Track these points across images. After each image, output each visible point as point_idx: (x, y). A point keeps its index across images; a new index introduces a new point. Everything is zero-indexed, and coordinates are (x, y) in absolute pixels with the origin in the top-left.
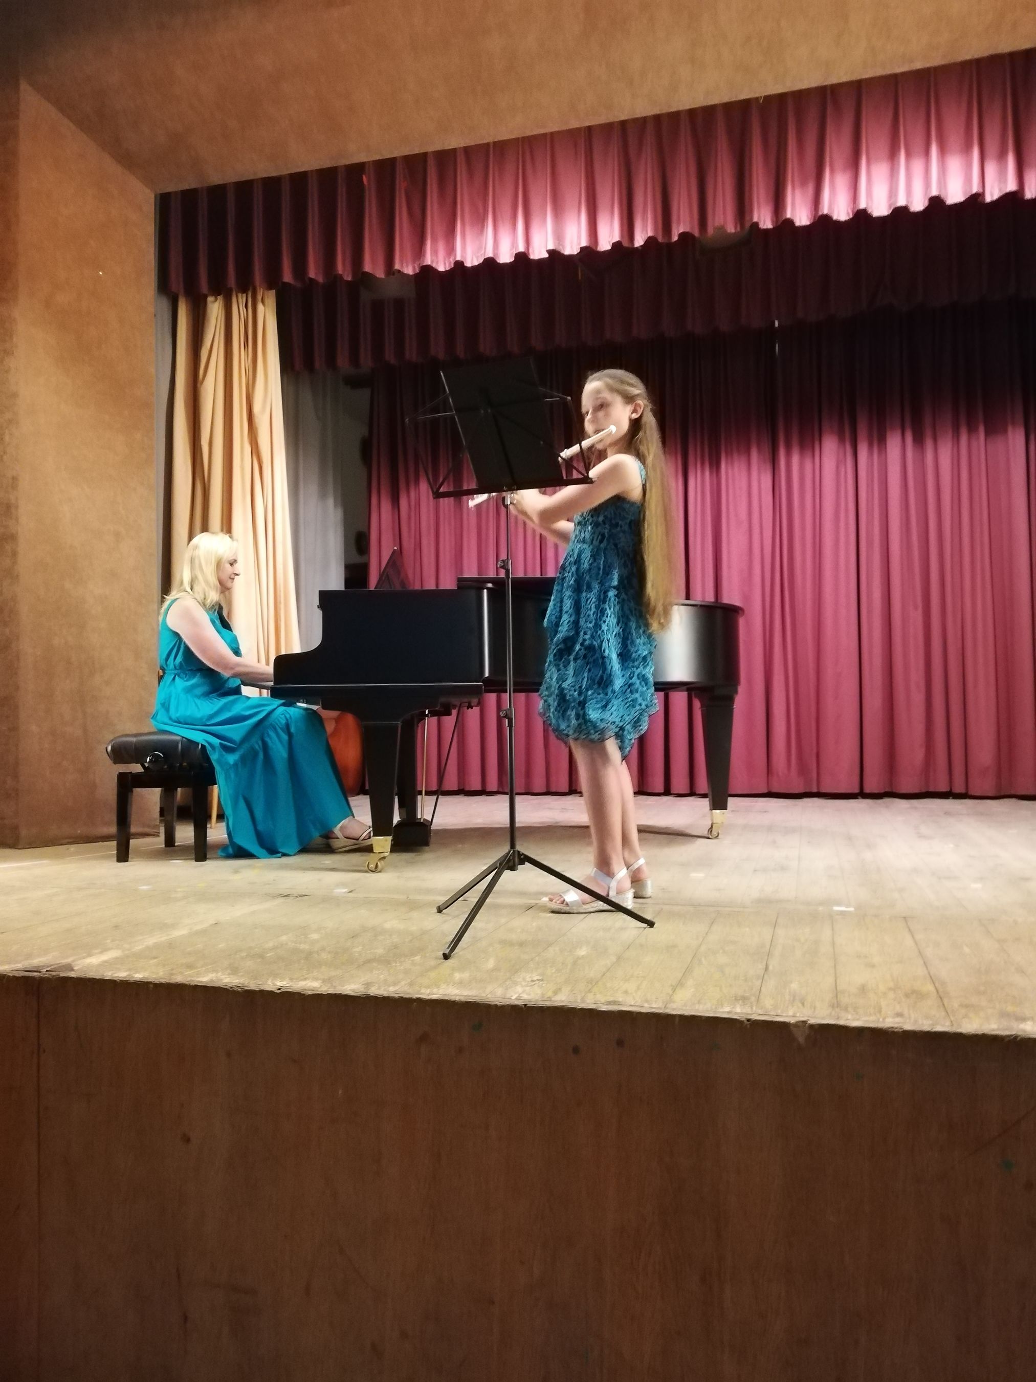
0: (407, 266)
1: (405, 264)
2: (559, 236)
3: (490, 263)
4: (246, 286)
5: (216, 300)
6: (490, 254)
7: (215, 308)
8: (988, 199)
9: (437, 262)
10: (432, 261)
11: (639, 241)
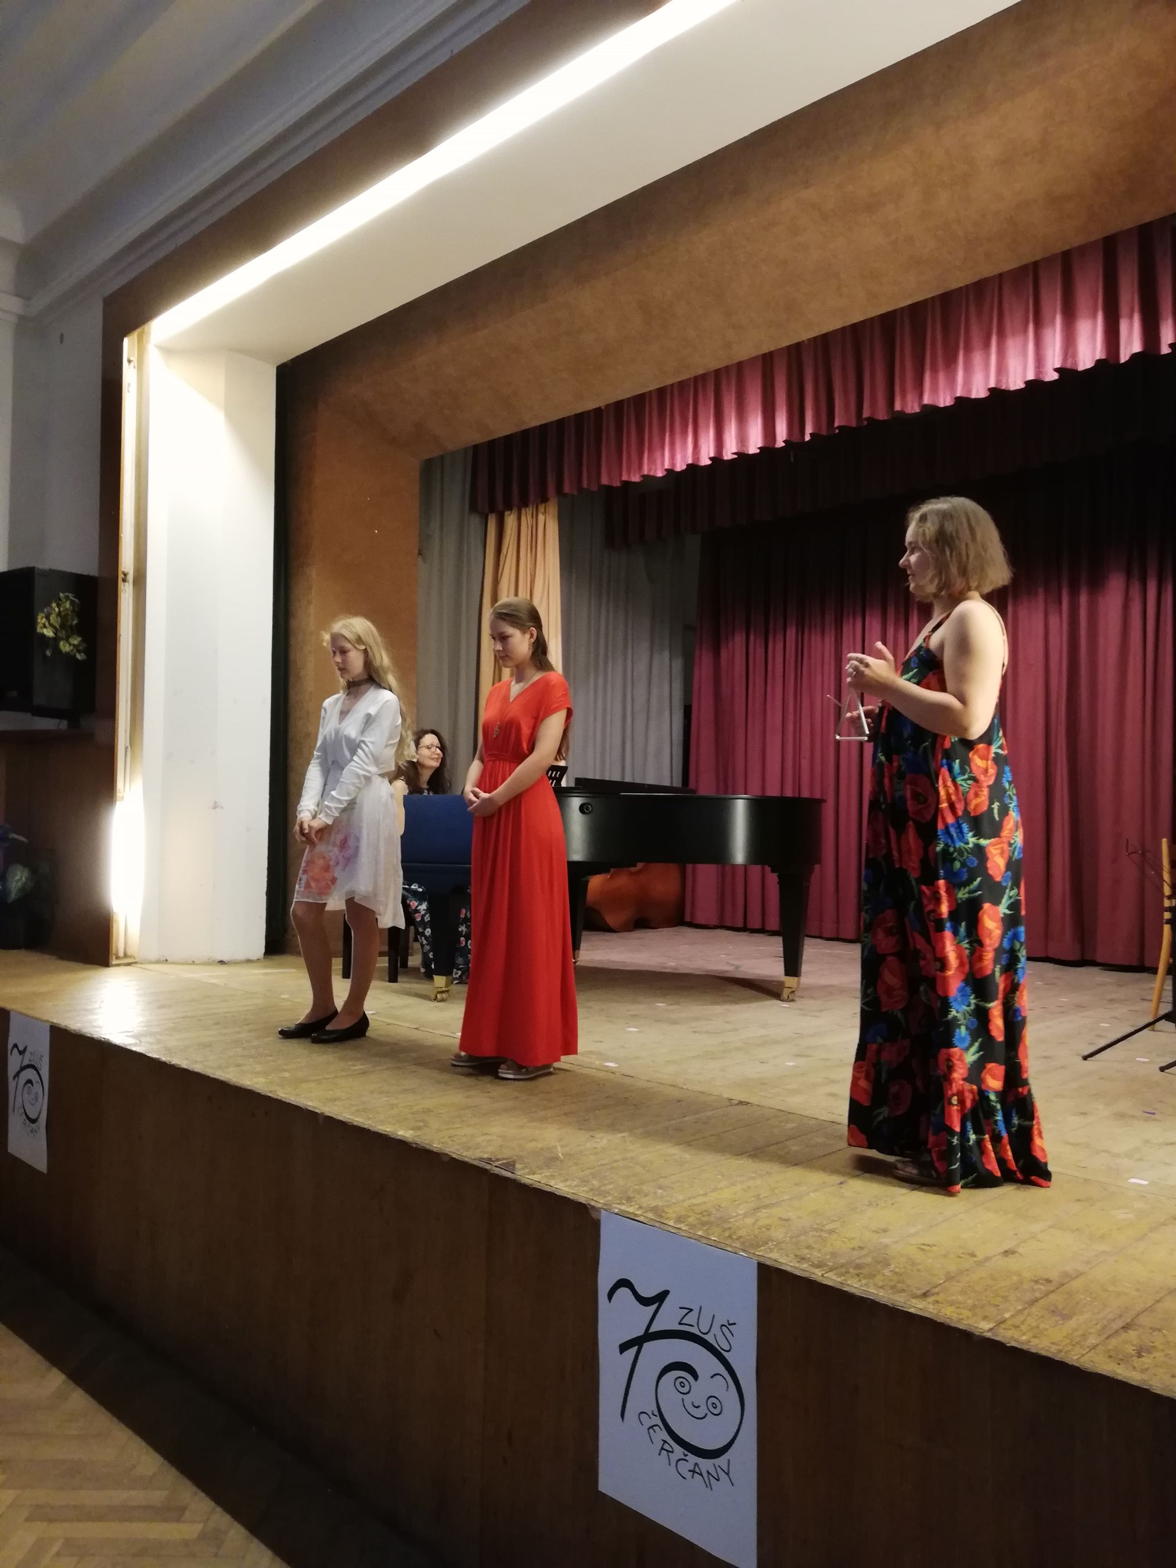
0: (634, 475)
1: (632, 475)
2: (742, 438)
3: (693, 468)
4: (524, 503)
5: (511, 513)
6: (690, 461)
7: (510, 520)
8: (1122, 361)
9: (655, 471)
10: (650, 470)
11: (807, 438)
